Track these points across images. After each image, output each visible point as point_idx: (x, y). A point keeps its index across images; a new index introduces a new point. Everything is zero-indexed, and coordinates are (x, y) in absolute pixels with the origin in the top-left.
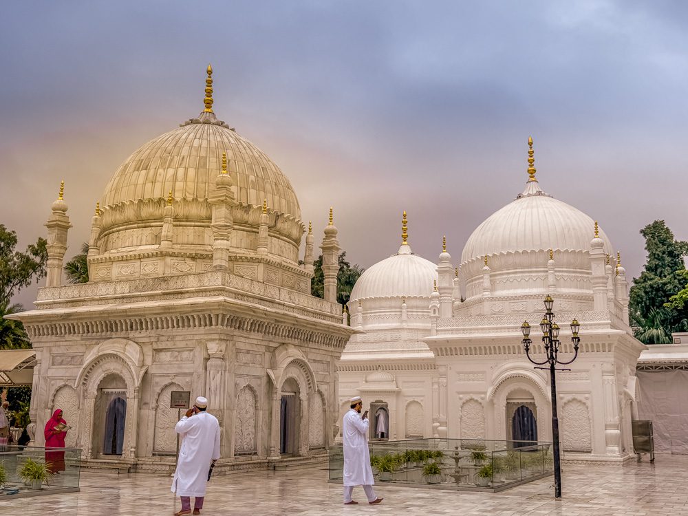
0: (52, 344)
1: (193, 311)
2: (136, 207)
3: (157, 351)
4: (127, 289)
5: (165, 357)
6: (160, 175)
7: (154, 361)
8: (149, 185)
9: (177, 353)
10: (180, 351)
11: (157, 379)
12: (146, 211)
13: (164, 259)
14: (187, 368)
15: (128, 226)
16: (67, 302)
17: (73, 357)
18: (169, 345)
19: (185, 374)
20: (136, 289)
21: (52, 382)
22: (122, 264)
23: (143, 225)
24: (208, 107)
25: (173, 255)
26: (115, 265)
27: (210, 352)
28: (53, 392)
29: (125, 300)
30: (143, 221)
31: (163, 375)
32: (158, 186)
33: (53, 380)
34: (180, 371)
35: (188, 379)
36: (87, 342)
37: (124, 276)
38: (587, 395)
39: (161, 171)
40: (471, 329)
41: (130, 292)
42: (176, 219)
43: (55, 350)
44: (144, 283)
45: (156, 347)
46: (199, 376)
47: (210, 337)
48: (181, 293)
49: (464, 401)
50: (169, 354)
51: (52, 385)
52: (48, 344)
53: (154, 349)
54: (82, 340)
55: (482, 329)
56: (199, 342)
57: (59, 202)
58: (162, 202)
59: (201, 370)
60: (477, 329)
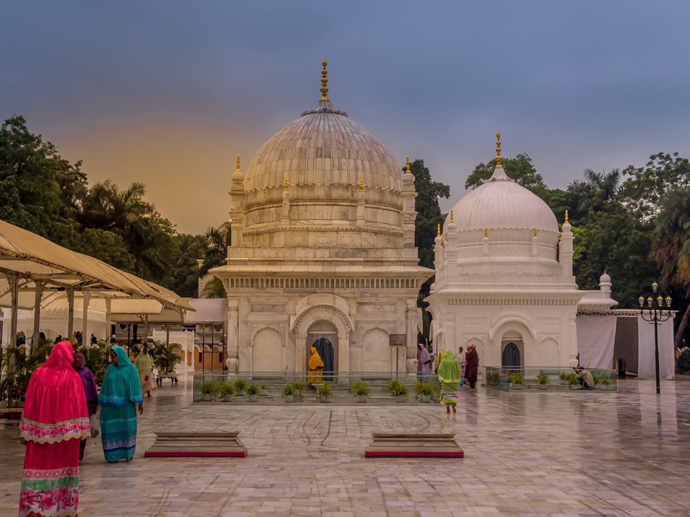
0: (250, 295)
1: (399, 276)
2: (326, 189)
3: (360, 304)
4: (327, 255)
5: (368, 309)
6: (344, 164)
7: (358, 312)
8: (336, 172)
9: (379, 306)
10: (382, 305)
11: (364, 325)
12: (336, 193)
13: (360, 234)
14: (391, 317)
15: (316, 203)
16: (264, 261)
17: (274, 306)
18: (373, 300)
19: (388, 322)
20: (337, 254)
21: (254, 325)
22: (318, 234)
23: (332, 203)
24: (324, 96)
25: (366, 231)
26: (310, 234)
27: (409, 306)
28: (255, 333)
29: (325, 263)
30: (331, 200)
31: (368, 322)
32: (344, 173)
33: (253, 323)
34: (383, 319)
35: (392, 325)
36: (290, 295)
37: (321, 244)
38: (558, 336)
39: (343, 161)
40: (475, 285)
41: (330, 257)
42: (367, 202)
43: (254, 300)
44: (344, 251)
45: (360, 301)
46: (402, 323)
47: (409, 296)
48: (382, 261)
49: (468, 339)
50: (372, 306)
51: (254, 328)
52: (245, 294)
53: (358, 303)
54: (284, 292)
55: (484, 285)
56: (400, 299)
57: (237, 173)
58: (350, 188)
59: (403, 319)
60: (480, 285)
